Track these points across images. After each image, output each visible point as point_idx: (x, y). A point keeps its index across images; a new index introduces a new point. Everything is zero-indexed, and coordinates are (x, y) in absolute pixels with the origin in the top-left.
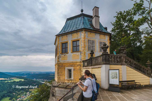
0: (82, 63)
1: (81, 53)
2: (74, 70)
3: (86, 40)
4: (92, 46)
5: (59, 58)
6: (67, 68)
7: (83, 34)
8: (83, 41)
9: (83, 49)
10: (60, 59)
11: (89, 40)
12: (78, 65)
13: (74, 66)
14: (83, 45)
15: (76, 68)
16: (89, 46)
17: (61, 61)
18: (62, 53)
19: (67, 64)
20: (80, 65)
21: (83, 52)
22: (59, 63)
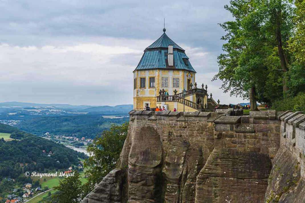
0: (157, 98)
1: (156, 89)
2: (150, 104)
3: (160, 78)
4: (166, 83)
5: (137, 92)
6: (145, 102)
7: (157, 73)
8: (158, 79)
9: (157, 85)
10: (139, 93)
11: (162, 78)
12: (153, 100)
13: (150, 101)
14: (157, 82)
15: (152, 103)
16: (162, 83)
17: (140, 96)
18: (141, 87)
19: (145, 99)
20: (155, 100)
21: (157, 89)
22: (138, 97)
